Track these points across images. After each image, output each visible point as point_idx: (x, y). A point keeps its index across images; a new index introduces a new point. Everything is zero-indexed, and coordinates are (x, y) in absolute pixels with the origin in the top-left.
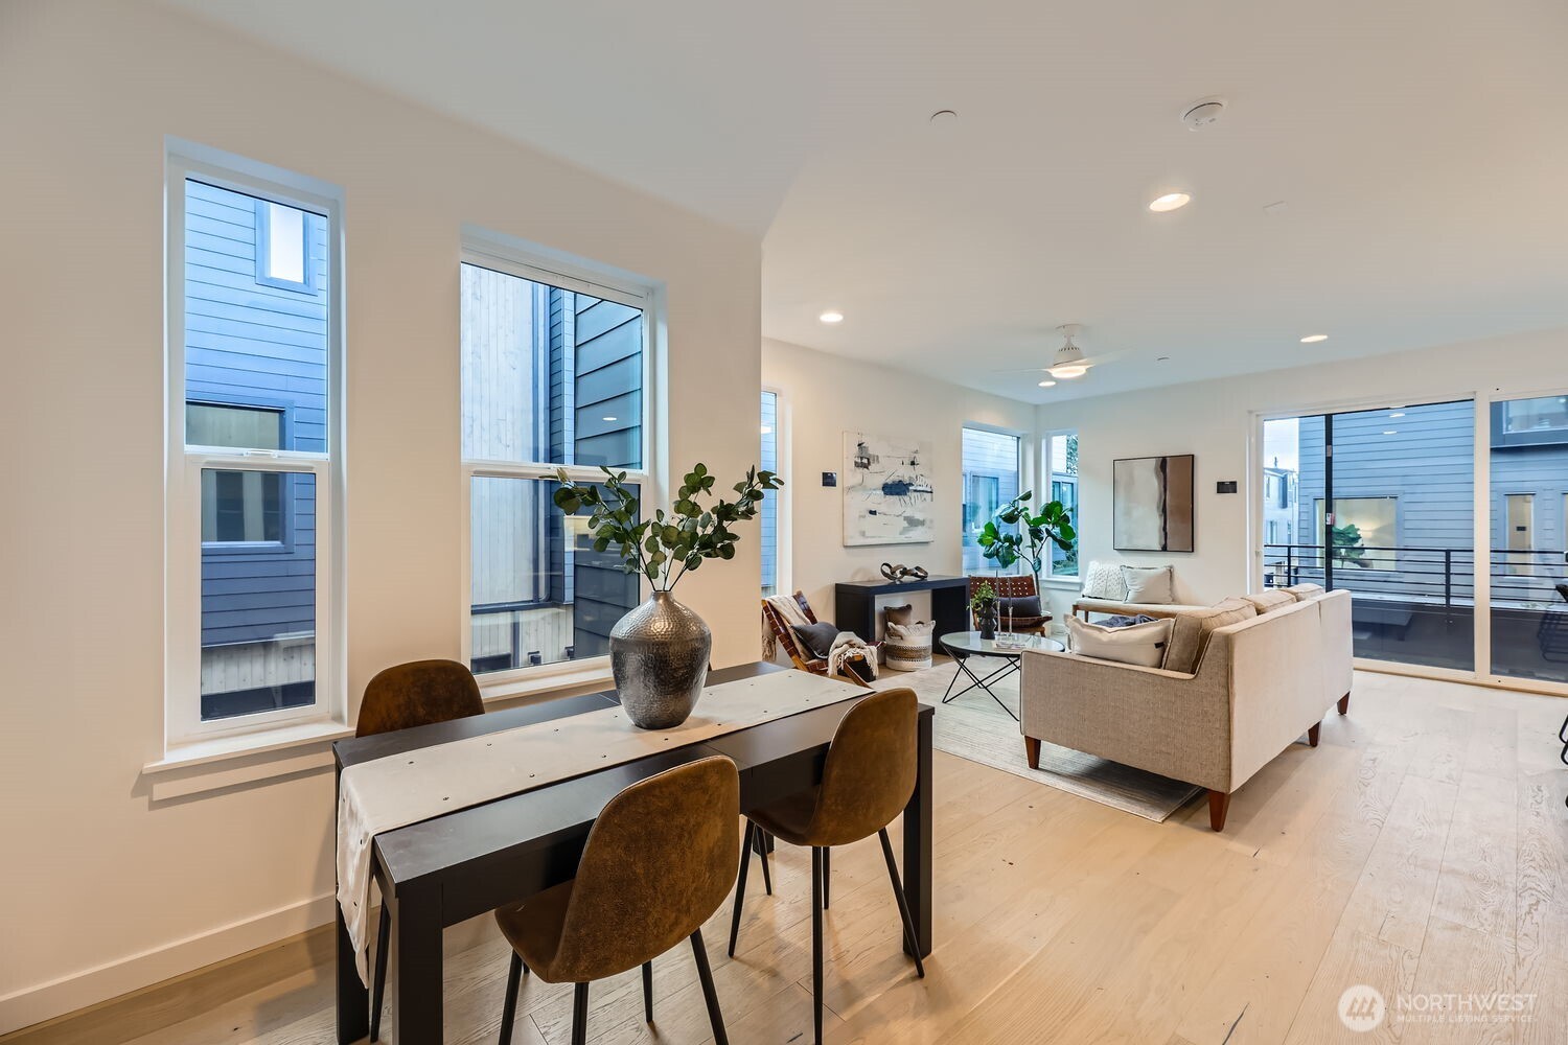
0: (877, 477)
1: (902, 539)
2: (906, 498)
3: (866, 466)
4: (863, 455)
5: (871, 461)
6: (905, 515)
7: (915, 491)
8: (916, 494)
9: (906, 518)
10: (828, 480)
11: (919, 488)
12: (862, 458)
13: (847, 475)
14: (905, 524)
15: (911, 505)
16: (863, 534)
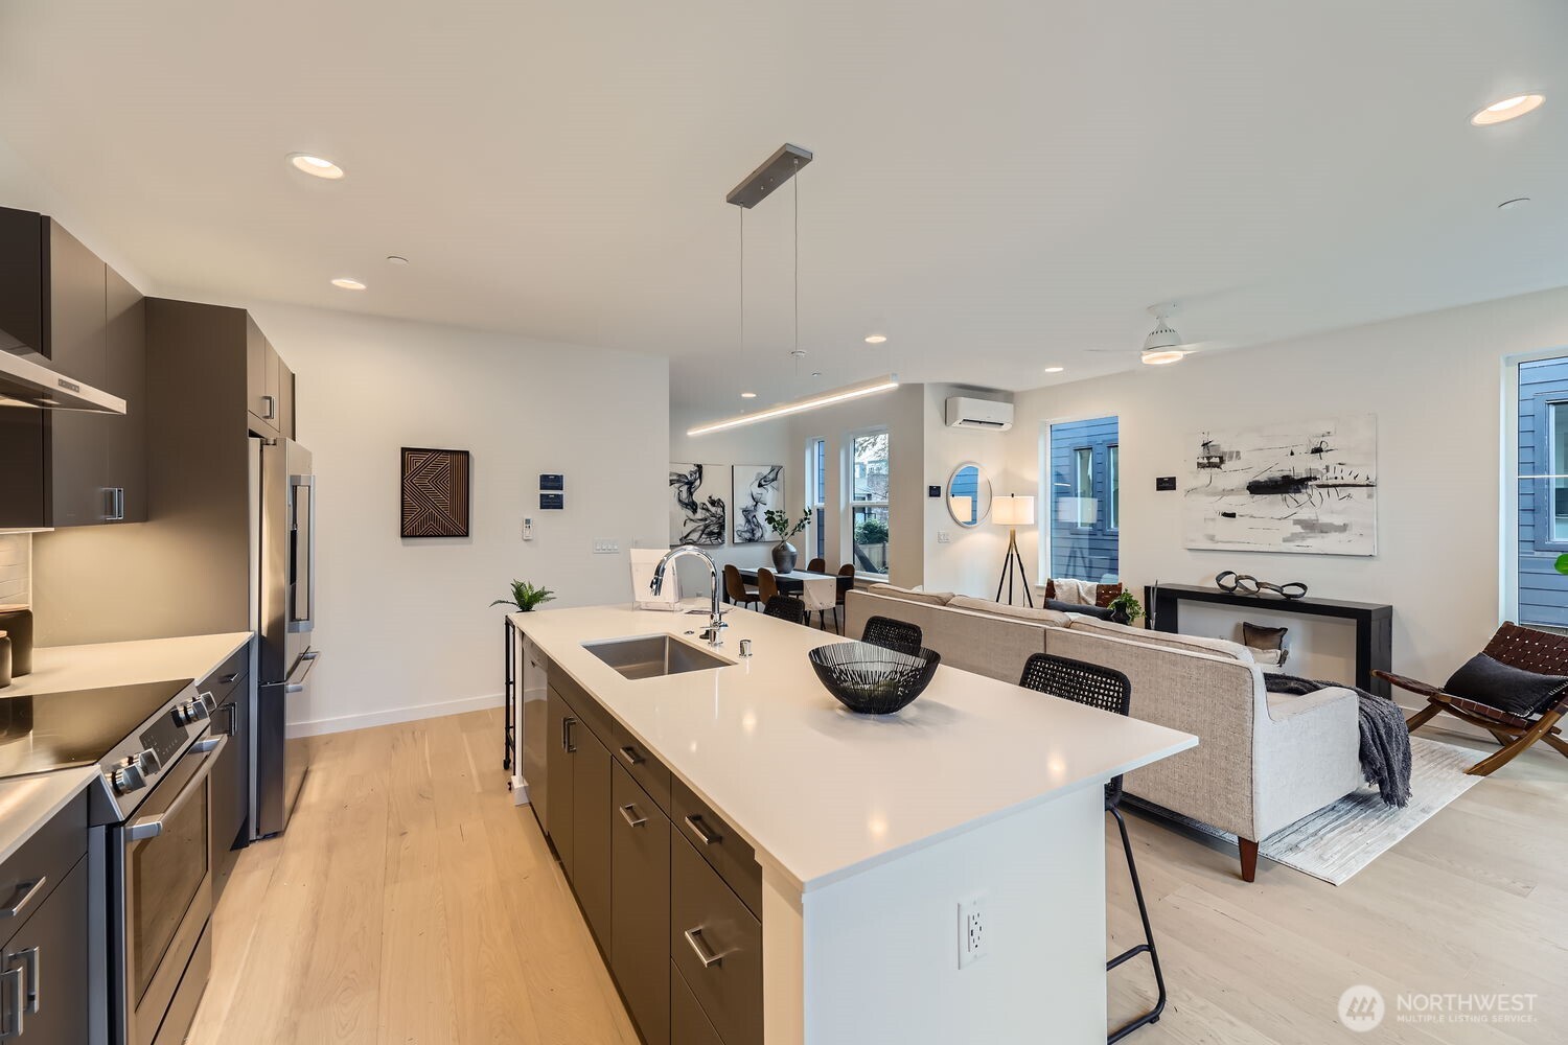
0: (1235, 476)
1: (1291, 547)
2: (1302, 497)
3: (1217, 466)
4: (1212, 454)
5: (1226, 458)
6: (1295, 517)
7: (1319, 486)
8: (1324, 491)
9: (1297, 522)
10: (1167, 484)
11: (1330, 482)
12: (1208, 458)
13: (1188, 476)
14: (1298, 529)
15: (1306, 505)
16: (1212, 538)
